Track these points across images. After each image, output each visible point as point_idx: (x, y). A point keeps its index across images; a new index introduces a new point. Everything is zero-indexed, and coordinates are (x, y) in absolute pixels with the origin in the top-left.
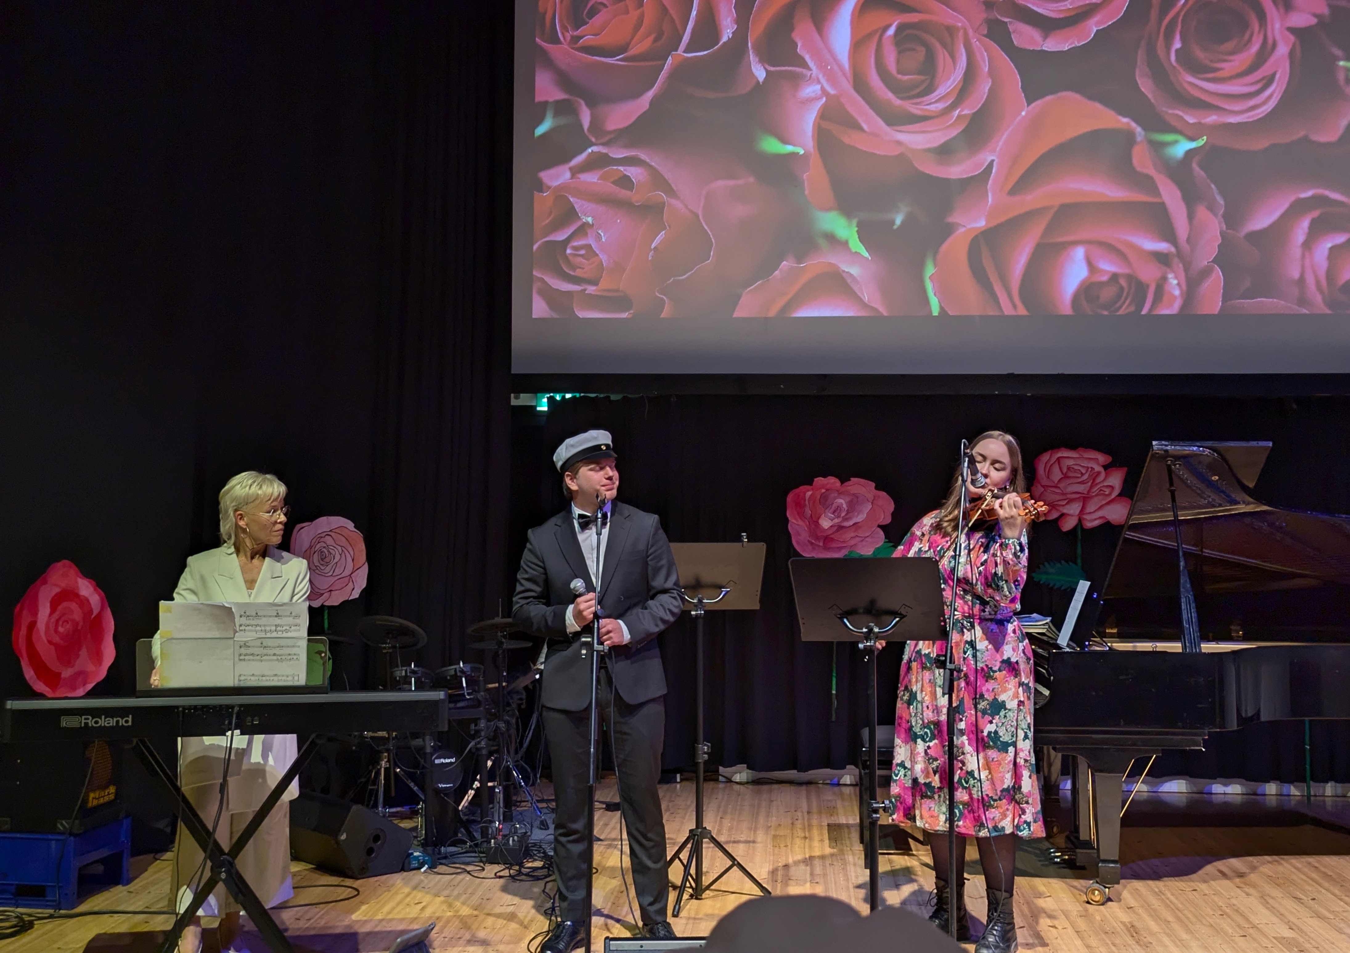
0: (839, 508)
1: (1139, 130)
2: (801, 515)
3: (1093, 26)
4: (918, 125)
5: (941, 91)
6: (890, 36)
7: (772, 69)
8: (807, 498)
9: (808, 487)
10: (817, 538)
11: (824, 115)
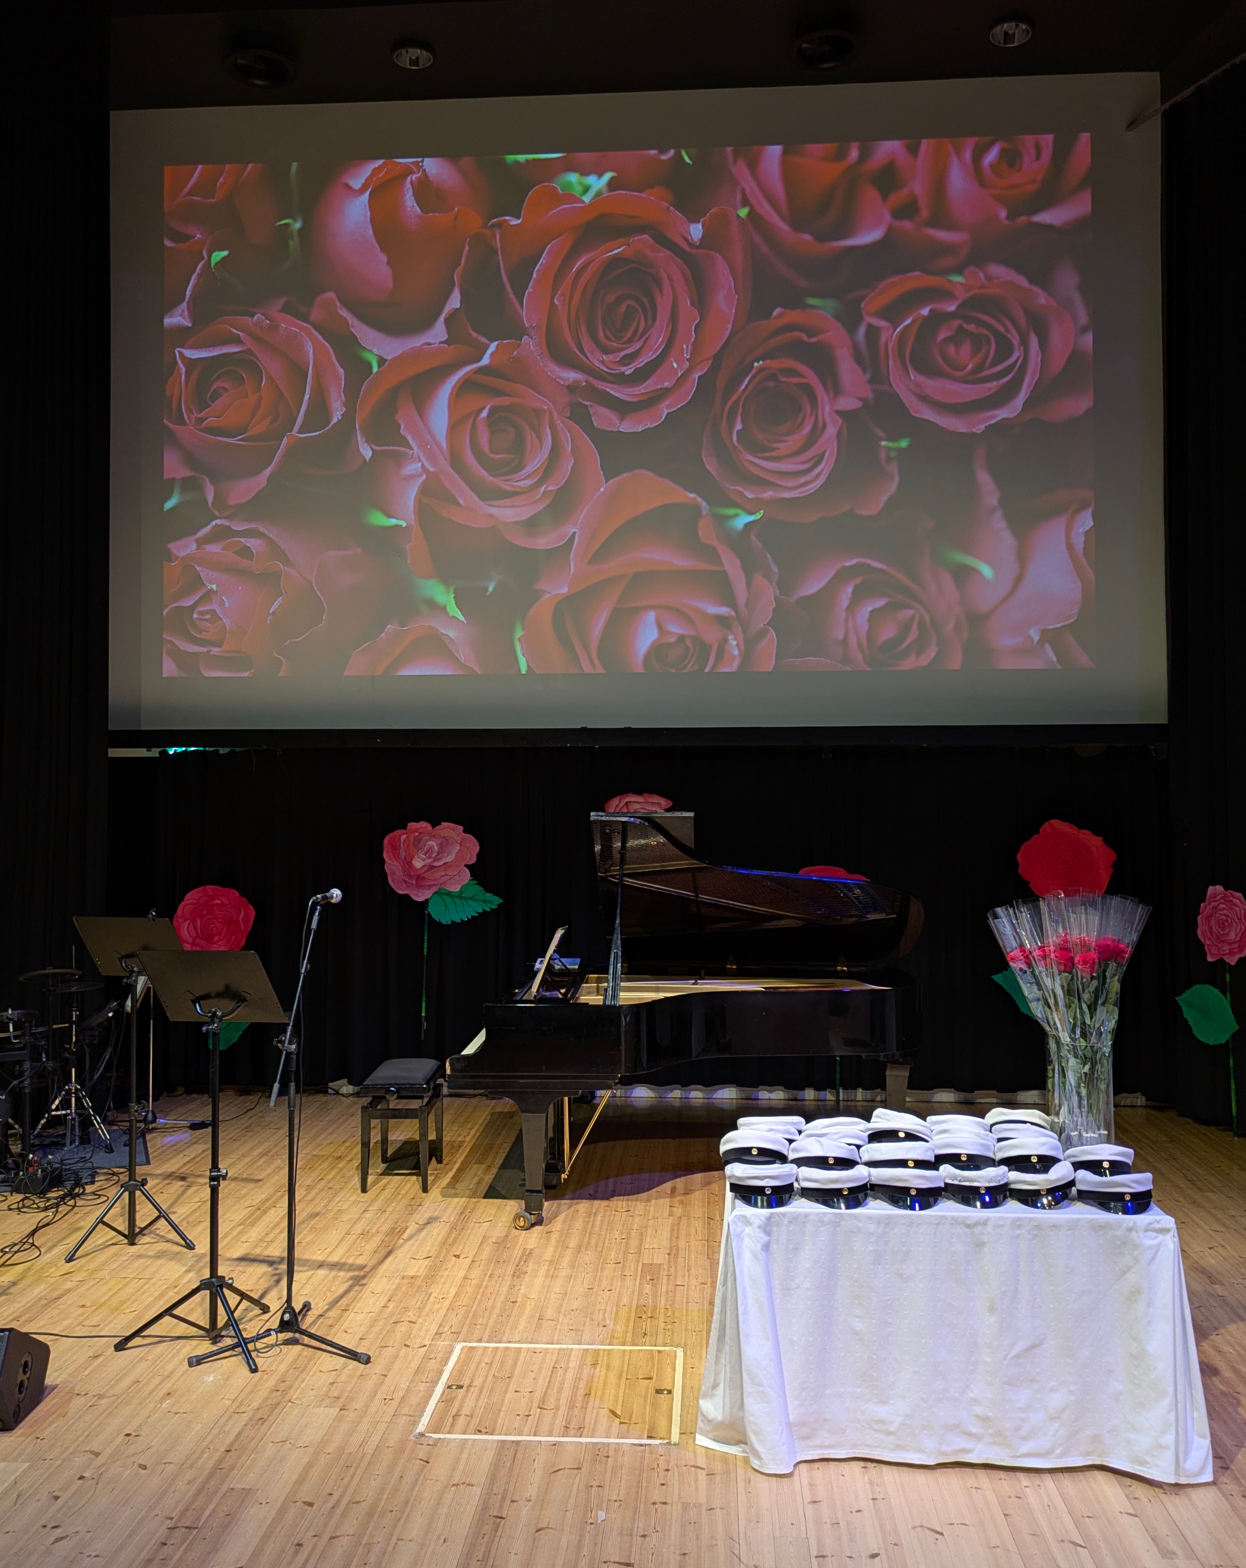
0: (431, 849)
1: (704, 504)
2: (397, 857)
3: (664, 410)
4: (508, 500)
5: (529, 469)
6: (483, 418)
7: (378, 448)
8: (402, 841)
9: (403, 831)
10: (410, 877)
11: (424, 490)
